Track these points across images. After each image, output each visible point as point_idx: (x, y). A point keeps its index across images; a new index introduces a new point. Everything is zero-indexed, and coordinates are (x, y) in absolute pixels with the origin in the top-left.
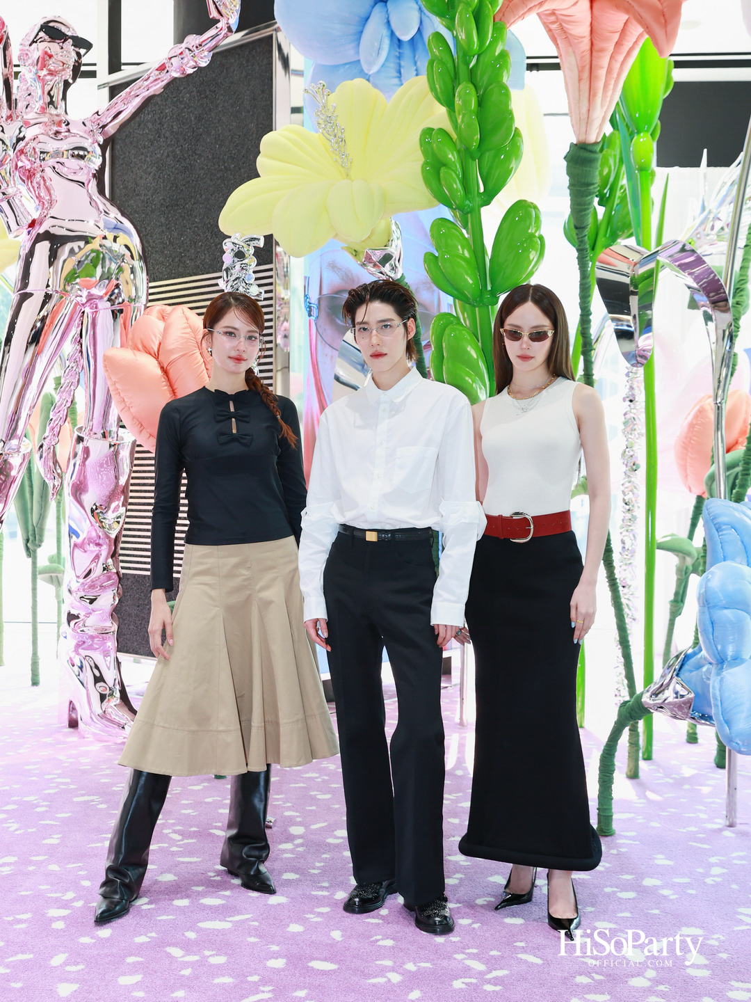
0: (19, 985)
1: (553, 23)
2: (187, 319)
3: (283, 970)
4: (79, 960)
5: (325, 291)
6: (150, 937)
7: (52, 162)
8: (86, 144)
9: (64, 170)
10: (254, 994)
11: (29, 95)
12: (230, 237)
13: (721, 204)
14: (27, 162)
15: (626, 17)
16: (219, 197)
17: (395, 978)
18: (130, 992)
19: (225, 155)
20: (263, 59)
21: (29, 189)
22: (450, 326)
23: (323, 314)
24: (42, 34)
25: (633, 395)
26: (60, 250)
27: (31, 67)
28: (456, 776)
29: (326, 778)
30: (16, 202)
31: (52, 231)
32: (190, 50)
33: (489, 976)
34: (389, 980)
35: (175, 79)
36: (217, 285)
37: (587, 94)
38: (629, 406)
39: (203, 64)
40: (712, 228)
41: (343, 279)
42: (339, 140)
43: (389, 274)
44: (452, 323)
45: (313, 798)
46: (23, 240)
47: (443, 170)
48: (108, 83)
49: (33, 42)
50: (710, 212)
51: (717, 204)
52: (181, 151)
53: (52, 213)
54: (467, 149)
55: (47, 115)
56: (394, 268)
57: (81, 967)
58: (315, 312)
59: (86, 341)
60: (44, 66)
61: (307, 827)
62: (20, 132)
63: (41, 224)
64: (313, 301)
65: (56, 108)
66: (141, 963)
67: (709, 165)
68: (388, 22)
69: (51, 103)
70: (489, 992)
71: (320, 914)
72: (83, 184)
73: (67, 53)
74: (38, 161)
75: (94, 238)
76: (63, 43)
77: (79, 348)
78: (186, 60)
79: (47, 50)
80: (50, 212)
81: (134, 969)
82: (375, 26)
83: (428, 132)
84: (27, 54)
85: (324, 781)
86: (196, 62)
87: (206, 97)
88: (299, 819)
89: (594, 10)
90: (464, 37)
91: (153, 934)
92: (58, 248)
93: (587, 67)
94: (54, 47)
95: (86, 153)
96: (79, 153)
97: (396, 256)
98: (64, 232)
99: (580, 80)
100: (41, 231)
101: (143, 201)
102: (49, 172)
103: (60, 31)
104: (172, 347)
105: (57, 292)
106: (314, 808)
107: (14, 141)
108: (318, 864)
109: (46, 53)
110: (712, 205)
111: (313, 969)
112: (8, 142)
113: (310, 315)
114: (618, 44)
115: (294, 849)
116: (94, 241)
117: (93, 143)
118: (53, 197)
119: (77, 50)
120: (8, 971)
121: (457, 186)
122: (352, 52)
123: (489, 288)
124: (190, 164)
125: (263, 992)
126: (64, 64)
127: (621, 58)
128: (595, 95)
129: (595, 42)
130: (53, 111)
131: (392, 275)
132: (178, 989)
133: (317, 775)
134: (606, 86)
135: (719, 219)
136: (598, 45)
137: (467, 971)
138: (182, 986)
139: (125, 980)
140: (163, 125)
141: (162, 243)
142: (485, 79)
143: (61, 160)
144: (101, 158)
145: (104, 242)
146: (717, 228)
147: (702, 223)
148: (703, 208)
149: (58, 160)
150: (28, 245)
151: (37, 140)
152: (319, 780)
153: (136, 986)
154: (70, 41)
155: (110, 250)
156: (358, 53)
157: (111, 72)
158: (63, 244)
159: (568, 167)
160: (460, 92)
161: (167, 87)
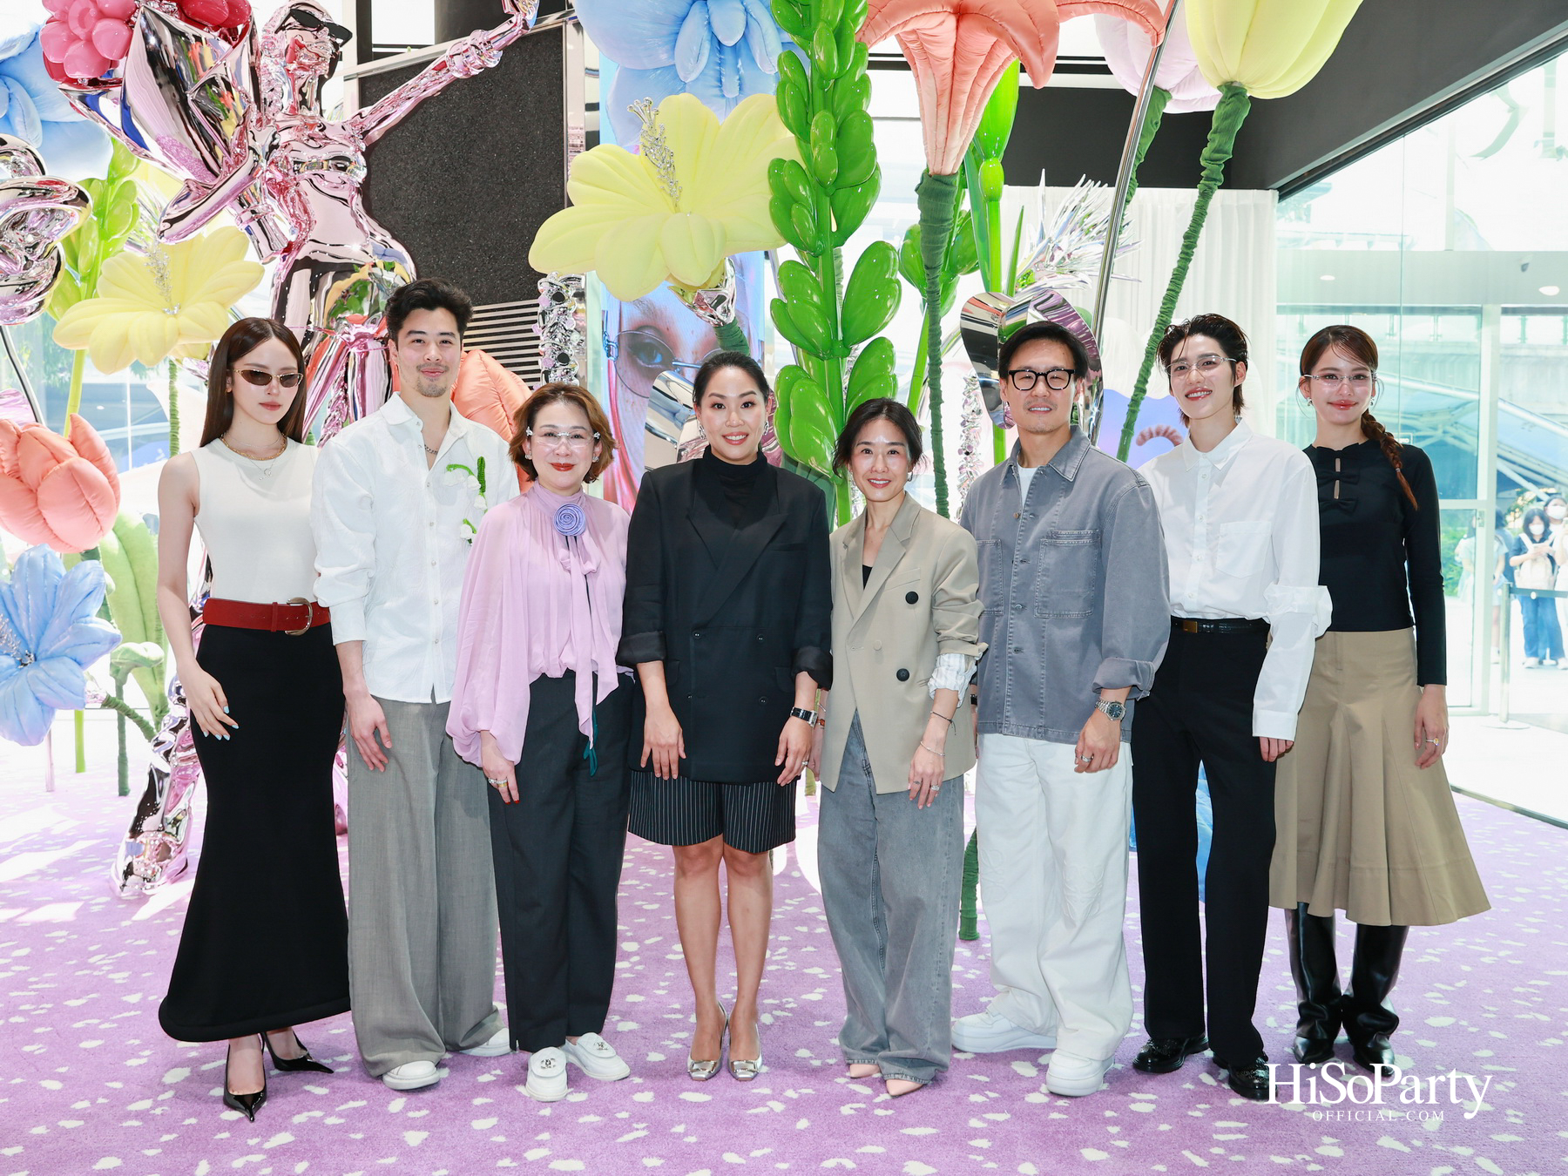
0: (359, 1136)
1: (912, 42)
2: (486, 366)
3: (653, 1104)
4: (420, 1105)
5: (625, 328)
6: (495, 1075)
7: (307, 174)
8: (348, 152)
9: (322, 185)
10: (628, 1132)
11: (272, 90)
12: (545, 276)
13: (1061, 232)
14: (277, 173)
15: (995, 39)
16: (498, 216)
17: (778, 1107)
18: (489, 1137)
19: (505, 166)
20: (550, 55)
21: (281, 205)
22: (799, 381)
23: (623, 353)
24: (291, 20)
25: (969, 447)
26: (321, 280)
27: (278, 59)
28: (793, 878)
29: (649, 885)
30: (269, 225)
31: (313, 256)
32: (476, 47)
33: (878, 1100)
34: (772, 1109)
35: (458, 80)
36: (531, 331)
37: (945, 121)
38: (966, 459)
39: (492, 65)
40: (1052, 258)
41: (644, 313)
42: (666, 164)
43: (722, 318)
44: (800, 378)
45: (640, 909)
46: (276, 268)
47: (795, 207)
48: (358, 74)
49: (282, 28)
50: (1050, 240)
51: (1056, 231)
52: (450, 158)
53: (312, 235)
54: (821, 183)
55: (299, 117)
56: (726, 311)
57: (424, 1112)
58: (614, 351)
59: (352, 386)
60: (293, 58)
61: (640, 942)
62: (274, 139)
63: (299, 249)
64: (611, 340)
65: (310, 109)
66: (490, 1105)
67: (1048, 184)
68: (709, 23)
69: (304, 102)
70: (882, 1117)
71: (678, 1041)
72: (346, 201)
73: (320, 43)
74: (291, 172)
75: (361, 266)
76: (318, 31)
77: (342, 394)
78: (471, 59)
79: (300, 39)
80: (310, 234)
81: (485, 1112)
82: (694, 28)
83: (778, 164)
84: (272, 43)
85: (647, 889)
86: (483, 62)
87: (481, 96)
88: (629, 934)
89: (960, 30)
90: (822, 58)
91: (498, 1072)
92: (319, 277)
93: (948, 92)
94: (307, 37)
95: (348, 163)
96: (341, 163)
97: (729, 298)
98: (325, 259)
99: (938, 105)
100: (300, 256)
101: (403, 217)
102: (305, 185)
103: (313, 16)
104: (468, 399)
105: (320, 329)
106: (643, 920)
107: (267, 150)
108: (662, 984)
109: (296, 42)
110: (1051, 232)
111: (685, 1102)
112: (259, 151)
113: (609, 355)
114: (983, 68)
115: (632, 968)
116: (361, 270)
117: (356, 152)
118: (313, 218)
119: (333, 39)
120: (342, 1121)
121: (810, 224)
122: (664, 56)
123: (840, 336)
124: (462, 175)
125: (637, 1129)
126: (319, 56)
127: (984, 83)
128: (955, 122)
129: (958, 65)
130: (306, 112)
131: (725, 319)
132: (542, 1131)
133: (638, 882)
134: (966, 113)
135: (1059, 248)
136: (961, 67)
137: (852, 1097)
138: (546, 1128)
139: (480, 1124)
140: (427, 127)
141: (428, 266)
142: (843, 107)
143: (320, 172)
144: (365, 169)
145: (375, 270)
146: (1057, 259)
147: (1041, 252)
148: (1042, 236)
149: (314, 171)
150: (284, 273)
151: (289, 148)
152: (642, 888)
153: (494, 1130)
154: (326, 29)
155: (380, 280)
156: (672, 56)
157: (360, 62)
158: (325, 272)
159: (920, 199)
160: (817, 121)
161: (444, 90)
